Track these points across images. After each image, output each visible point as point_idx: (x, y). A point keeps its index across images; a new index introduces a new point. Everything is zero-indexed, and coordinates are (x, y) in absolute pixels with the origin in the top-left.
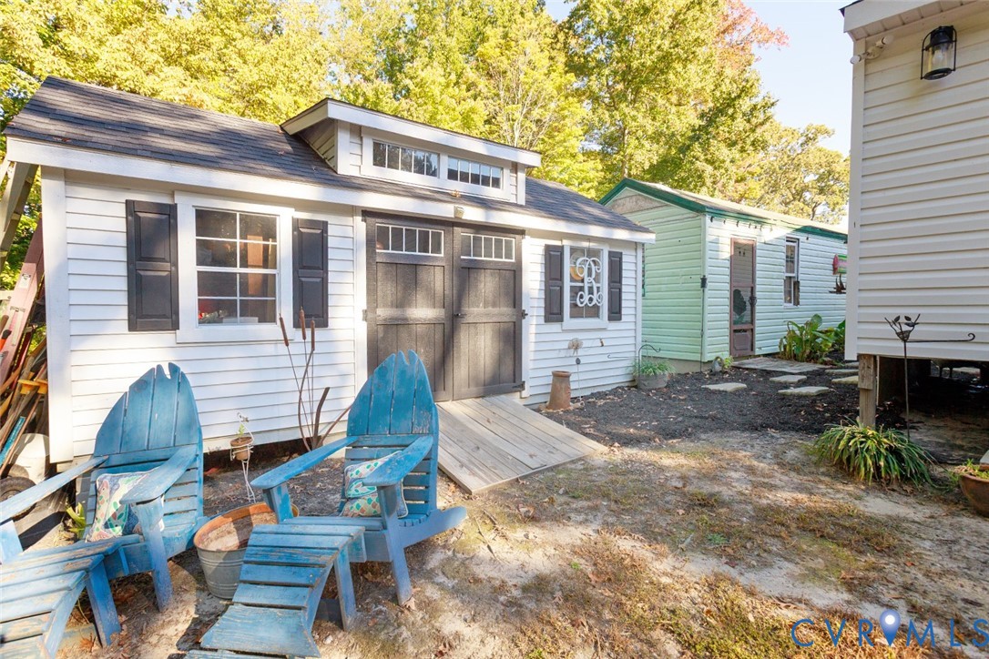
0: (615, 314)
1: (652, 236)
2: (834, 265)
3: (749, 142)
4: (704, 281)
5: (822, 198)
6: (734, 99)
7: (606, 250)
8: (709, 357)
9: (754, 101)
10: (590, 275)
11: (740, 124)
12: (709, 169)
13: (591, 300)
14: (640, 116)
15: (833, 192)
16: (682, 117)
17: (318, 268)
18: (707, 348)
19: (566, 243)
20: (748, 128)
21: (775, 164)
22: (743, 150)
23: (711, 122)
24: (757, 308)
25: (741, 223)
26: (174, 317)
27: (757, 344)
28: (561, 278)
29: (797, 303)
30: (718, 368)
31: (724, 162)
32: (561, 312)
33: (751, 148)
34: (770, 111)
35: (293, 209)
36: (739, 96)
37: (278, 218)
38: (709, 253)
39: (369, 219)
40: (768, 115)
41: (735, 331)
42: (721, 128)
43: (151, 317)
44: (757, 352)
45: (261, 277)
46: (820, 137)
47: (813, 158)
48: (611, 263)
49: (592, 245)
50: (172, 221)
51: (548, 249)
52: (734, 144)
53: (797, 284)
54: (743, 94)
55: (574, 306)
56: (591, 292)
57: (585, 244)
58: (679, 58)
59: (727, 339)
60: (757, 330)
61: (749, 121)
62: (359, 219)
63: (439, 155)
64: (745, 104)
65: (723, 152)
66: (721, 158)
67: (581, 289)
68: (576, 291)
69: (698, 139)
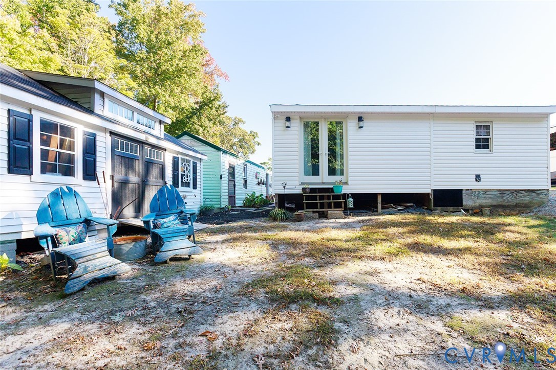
0: (195, 187)
1: (206, 157)
2: (256, 175)
3: (217, 121)
4: (221, 176)
5: (240, 150)
6: (212, 100)
7: (192, 160)
8: (223, 206)
9: (219, 103)
10: (187, 170)
11: (214, 112)
12: (201, 129)
13: (187, 180)
14: (167, 96)
15: (245, 148)
16: (187, 101)
17: (92, 154)
18: (222, 203)
19: (180, 156)
20: (217, 115)
21: (223, 131)
22: (214, 123)
23: (201, 107)
24: (236, 189)
25: (231, 156)
26: (31, 169)
27: (236, 202)
28: (178, 170)
29: (246, 188)
30: (227, 210)
31: (207, 127)
32: (178, 184)
33: (218, 124)
34: (226, 110)
35: (83, 126)
36: (214, 100)
37: (76, 129)
38: (222, 166)
39: (112, 136)
40: (225, 111)
41: (230, 197)
42: (206, 111)
43: (20, 167)
44: (236, 206)
45: (68, 155)
46: (240, 123)
47: (237, 132)
48: (193, 166)
49: (188, 158)
50: (30, 123)
51: (174, 158)
52: (211, 120)
53: (246, 181)
54: (216, 99)
55: (182, 182)
56: (187, 177)
57: (186, 158)
58: (187, 73)
59: (227, 200)
60: (236, 197)
61: (217, 111)
62: (108, 134)
63: (133, 112)
64: (216, 103)
65: (207, 123)
66: (206, 126)
67: (184, 175)
68: (182, 175)
69: (196, 114)
